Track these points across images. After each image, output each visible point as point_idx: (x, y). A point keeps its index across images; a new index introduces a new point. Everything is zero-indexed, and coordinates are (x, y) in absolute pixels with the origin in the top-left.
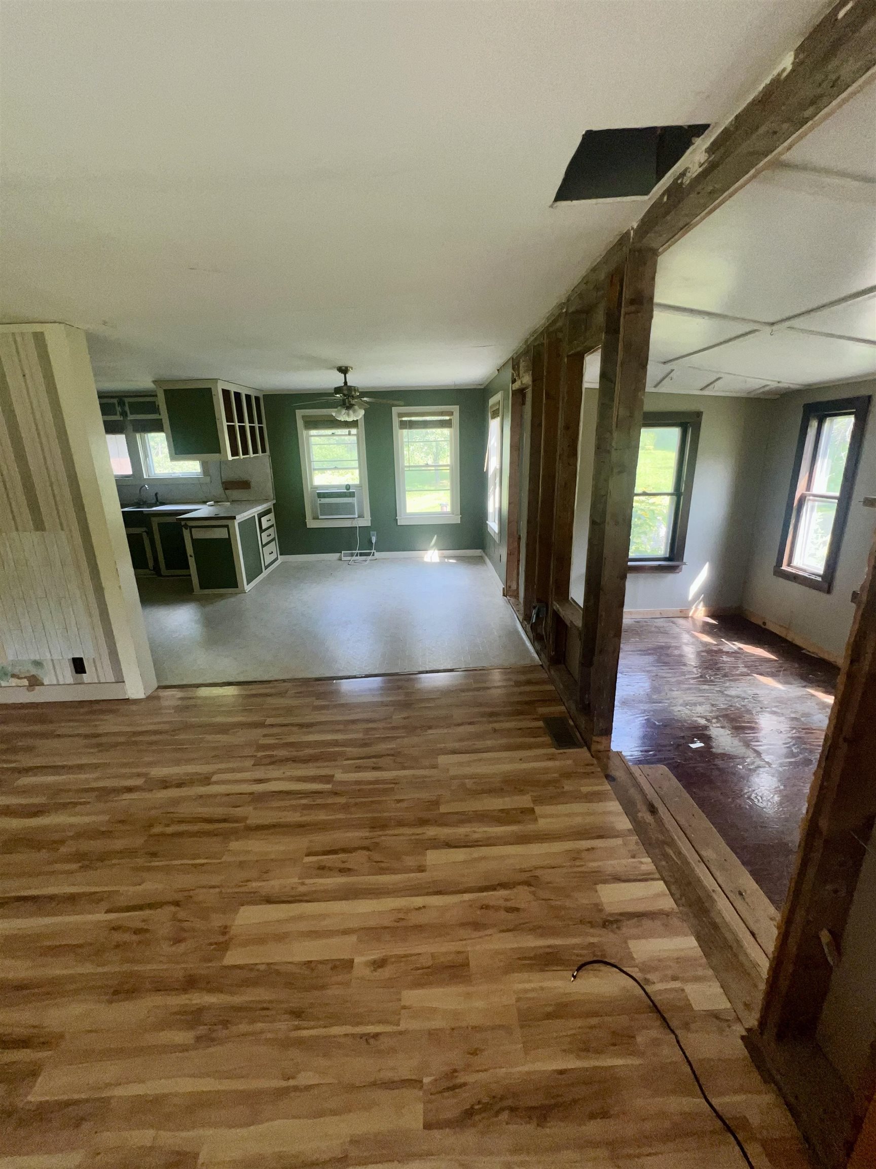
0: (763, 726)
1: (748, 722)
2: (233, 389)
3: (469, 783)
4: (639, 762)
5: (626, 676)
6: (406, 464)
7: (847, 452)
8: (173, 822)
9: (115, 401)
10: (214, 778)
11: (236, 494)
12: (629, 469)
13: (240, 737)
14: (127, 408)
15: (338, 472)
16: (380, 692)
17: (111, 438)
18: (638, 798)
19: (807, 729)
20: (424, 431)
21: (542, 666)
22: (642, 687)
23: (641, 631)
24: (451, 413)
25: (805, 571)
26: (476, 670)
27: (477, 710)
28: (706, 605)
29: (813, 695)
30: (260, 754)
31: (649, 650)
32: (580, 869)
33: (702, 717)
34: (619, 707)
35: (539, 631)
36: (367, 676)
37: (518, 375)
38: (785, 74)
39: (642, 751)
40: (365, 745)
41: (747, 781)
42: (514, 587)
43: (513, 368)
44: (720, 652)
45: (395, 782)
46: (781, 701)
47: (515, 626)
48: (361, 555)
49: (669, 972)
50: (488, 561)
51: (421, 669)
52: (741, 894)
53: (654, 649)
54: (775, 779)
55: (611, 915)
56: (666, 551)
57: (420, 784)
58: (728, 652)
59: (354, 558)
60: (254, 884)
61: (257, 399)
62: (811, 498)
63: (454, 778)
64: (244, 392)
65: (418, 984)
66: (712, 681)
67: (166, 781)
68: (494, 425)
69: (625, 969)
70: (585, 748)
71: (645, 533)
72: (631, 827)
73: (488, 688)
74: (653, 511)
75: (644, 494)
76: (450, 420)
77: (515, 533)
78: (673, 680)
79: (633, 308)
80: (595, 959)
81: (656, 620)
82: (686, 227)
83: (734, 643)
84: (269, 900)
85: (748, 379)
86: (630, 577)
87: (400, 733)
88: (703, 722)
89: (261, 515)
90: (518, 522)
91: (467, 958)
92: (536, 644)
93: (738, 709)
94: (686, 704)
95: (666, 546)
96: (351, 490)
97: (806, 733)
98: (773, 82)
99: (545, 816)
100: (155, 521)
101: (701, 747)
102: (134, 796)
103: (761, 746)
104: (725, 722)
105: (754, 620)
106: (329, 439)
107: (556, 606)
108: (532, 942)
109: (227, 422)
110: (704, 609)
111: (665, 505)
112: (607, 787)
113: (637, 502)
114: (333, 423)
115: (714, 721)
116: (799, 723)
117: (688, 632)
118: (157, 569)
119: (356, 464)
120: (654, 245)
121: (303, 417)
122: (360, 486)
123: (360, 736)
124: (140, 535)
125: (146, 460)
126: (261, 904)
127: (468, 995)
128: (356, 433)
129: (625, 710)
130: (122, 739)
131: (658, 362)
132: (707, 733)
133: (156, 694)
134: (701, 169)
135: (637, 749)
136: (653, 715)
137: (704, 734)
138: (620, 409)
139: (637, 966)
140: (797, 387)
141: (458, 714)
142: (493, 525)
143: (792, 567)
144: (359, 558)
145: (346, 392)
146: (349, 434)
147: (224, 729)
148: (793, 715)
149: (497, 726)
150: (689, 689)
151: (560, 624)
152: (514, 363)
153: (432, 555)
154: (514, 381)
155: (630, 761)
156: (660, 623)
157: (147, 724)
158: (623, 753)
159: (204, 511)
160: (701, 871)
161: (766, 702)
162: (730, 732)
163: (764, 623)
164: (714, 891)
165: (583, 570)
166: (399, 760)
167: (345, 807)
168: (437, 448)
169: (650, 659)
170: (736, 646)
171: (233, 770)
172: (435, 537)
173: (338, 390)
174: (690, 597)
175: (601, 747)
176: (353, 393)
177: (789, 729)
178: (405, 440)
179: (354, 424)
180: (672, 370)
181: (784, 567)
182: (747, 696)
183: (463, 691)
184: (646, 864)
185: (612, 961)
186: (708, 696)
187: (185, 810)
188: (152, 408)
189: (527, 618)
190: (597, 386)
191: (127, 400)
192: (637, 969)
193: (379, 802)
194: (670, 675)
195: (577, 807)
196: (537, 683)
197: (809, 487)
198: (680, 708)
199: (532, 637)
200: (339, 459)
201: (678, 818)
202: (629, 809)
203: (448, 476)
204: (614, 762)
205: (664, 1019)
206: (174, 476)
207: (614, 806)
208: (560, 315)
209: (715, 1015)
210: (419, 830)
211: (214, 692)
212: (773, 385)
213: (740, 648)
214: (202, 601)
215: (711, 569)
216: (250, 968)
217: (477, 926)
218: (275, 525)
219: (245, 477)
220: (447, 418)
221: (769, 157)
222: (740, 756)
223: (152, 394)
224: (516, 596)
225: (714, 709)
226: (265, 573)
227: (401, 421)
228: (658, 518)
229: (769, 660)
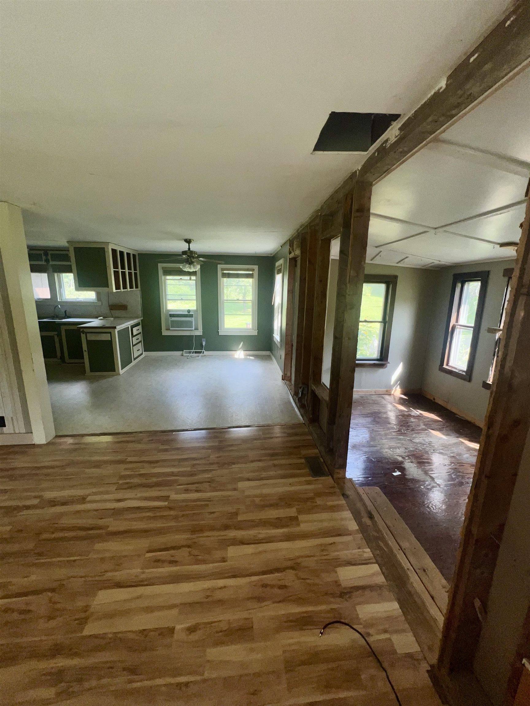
0: (434, 461)
1: (427, 459)
2: (119, 249)
3: (257, 500)
4: (362, 485)
5: (355, 430)
6: (225, 298)
7: (477, 301)
8: (57, 530)
9: (42, 252)
10: (89, 498)
11: (117, 313)
12: (356, 306)
13: (109, 470)
14: (49, 257)
15: (185, 302)
16: (204, 440)
17: (34, 276)
18: (362, 509)
19: (459, 463)
20: (237, 279)
21: (304, 423)
22: (365, 437)
23: (364, 402)
24: (253, 270)
25: (456, 369)
26: (264, 426)
27: (263, 452)
28: (401, 388)
29: (462, 442)
30: (121, 482)
31: (369, 414)
32: (326, 557)
33: (400, 456)
34: (351, 450)
35: (303, 402)
36: (195, 430)
37: (293, 250)
38: (442, 90)
39: (364, 478)
40: (192, 475)
41: (427, 496)
42: (289, 374)
43: (290, 246)
44: (410, 416)
45: (209, 500)
46: (445, 446)
47: (289, 398)
48: (196, 352)
49: (381, 627)
50: (273, 358)
51: (229, 426)
52: (424, 571)
53: (372, 414)
54: (443, 495)
55: (345, 588)
56: (378, 355)
57: (226, 501)
58: (414, 416)
59: (191, 354)
60: (109, 574)
61: (134, 256)
62: (459, 327)
63: (248, 497)
64: (125, 251)
65: (218, 643)
66: (405, 434)
67: (54, 501)
68: (278, 278)
69: (355, 627)
70: (330, 476)
71: (366, 344)
72: (357, 528)
73: (272, 438)
74: (370, 331)
75: (366, 321)
76: (253, 274)
77: (290, 343)
78: (383, 433)
79: (358, 214)
80: (336, 620)
81: (372, 396)
82: (387, 171)
83: (417, 410)
84: (119, 585)
85: (423, 259)
86: (357, 370)
87: (215, 467)
88: (400, 459)
89: (133, 327)
90: (292, 336)
91: (252, 623)
92: (301, 410)
93: (421, 451)
94: (390, 448)
95: (378, 353)
96: (190, 313)
97: (460, 466)
98: (435, 93)
99: (306, 522)
100: (63, 328)
101: (399, 475)
102: (30, 512)
103: (434, 474)
104: (413, 458)
105: (429, 397)
106: (179, 282)
107: (314, 387)
108: (296, 609)
109: (114, 268)
110: (400, 390)
111: (377, 328)
112: (343, 502)
113: (361, 326)
114: (181, 273)
115: (407, 458)
116: (455, 460)
117: (391, 404)
118: (62, 358)
119: (195, 297)
120: (371, 180)
121: (163, 268)
122: (196, 311)
123: (189, 469)
124: (52, 337)
125: (60, 289)
126: (114, 588)
127: (252, 650)
128: (195, 279)
129: (355, 452)
130: (27, 472)
131: (373, 246)
132: (403, 466)
133: (54, 441)
134: (396, 139)
135: (362, 476)
136: (371, 455)
137: (401, 467)
138: (351, 272)
139: (361, 624)
140: (449, 264)
141: (252, 454)
142: (277, 337)
143: (449, 366)
144: (194, 354)
145: (189, 254)
146: (190, 279)
147: (97, 465)
148: (452, 455)
149: (276, 462)
150: (392, 438)
151: (316, 399)
152: (291, 242)
153: (240, 354)
154: (290, 253)
155: (357, 484)
156: (374, 397)
157: (46, 461)
158: (353, 479)
159: (95, 323)
160: (401, 557)
161: (436, 447)
162: (416, 465)
163: (434, 399)
164: (408, 569)
165: (329, 365)
166: (213, 485)
167: (176, 518)
168: (245, 290)
169: (369, 420)
170: (419, 412)
171: (102, 493)
172: (242, 343)
173: (184, 253)
174: (392, 382)
175: (340, 476)
176: (194, 255)
177: (449, 463)
178: (225, 284)
179: (194, 273)
180: (381, 251)
181: (445, 366)
182: (425, 443)
183: (255, 439)
184: (367, 553)
185: (346, 621)
186: (403, 443)
187: (65, 522)
188: (66, 258)
189: (295, 394)
190: (338, 258)
191: (50, 253)
192: (361, 626)
193: (199, 514)
194: (381, 430)
195: (324, 516)
196: (302, 435)
197: (457, 321)
198: (386, 450)
199: (299, 406)
200: (185, 294)
201: (387, 522)
202: (357, 516)
203: (251, 307)
204: (348, 485)
205: (378, 661)
206: (78, 300)
207: (347, 514)
208: (317, 216)
209: (410, 656)
210: (222, 533)
211: (93, 439)
212: (437, 262)
213: (421, 414)
214: (91, 380)
215: (405, 366)
216: (103, 637)
217: (260, 599)
218: (142, 333)
219: (125, 303)
220: (251, 272)
221: (433, 136)
222: (422, 480)
223: (67, 249)
224: (290, 380)
225: (407, 451)
226: (134, 363)
227: (223, 273)
228: (374, 335)
229: (436, 421)
